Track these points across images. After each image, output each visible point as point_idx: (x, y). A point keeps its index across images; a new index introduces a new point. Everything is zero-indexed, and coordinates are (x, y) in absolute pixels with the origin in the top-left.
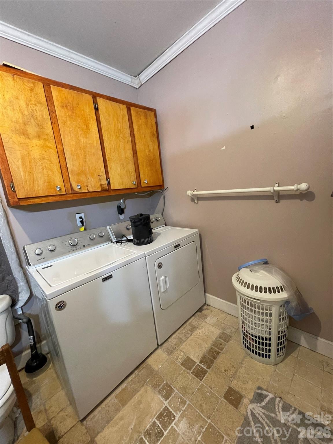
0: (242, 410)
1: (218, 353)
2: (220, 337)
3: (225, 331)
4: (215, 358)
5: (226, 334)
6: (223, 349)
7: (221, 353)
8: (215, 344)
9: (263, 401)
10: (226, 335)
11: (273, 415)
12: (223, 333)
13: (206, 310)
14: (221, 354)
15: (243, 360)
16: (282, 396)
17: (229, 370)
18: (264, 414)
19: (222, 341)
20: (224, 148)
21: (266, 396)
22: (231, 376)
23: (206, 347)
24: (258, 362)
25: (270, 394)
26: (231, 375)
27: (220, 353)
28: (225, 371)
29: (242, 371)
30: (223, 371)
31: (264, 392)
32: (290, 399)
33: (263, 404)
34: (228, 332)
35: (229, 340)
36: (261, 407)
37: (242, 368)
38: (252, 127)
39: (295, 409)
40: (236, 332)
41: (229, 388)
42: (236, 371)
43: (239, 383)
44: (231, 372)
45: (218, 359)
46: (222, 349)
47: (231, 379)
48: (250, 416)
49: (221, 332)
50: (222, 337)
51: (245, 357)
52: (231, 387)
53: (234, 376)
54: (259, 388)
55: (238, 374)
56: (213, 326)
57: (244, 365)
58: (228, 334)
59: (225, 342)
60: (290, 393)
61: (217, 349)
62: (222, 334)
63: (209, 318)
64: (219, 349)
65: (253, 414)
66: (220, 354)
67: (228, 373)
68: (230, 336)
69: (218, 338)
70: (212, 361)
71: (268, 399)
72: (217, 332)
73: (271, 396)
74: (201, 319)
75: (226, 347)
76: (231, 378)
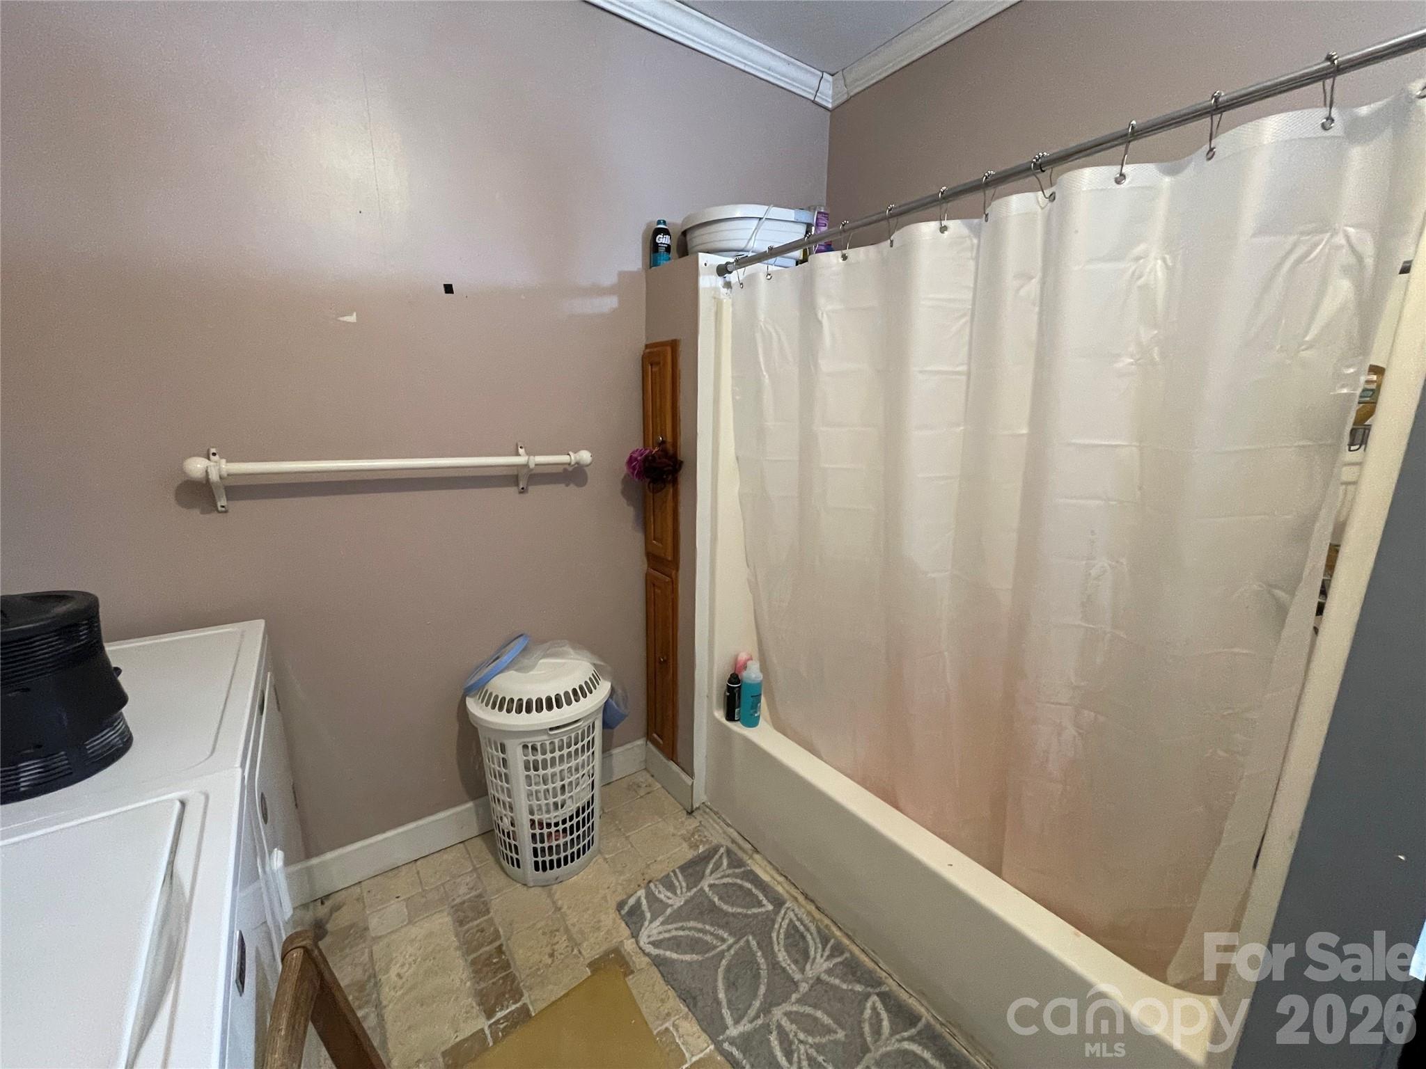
0: (641, 962)
1: (500, 950)
2: (461, 923)
3: (454, 900)
4: (507, 966)
5: (464, 902)
6: (497, 931)
7: (504, 943)
8: (468, 946)
9: (643, 912)
10: (466, 904)
11: (669, 911)
12: (457, 909)
13: (335, 915)
14: (507, 945)
15: (554, 903)
16: (647, 878)
17: (556, 947)
18: (662, 924)
19: (476, 923)
20: (352, 318)
21: (638, 901)
22: (569, 949)
23: (459, 975)
24: (576, 877)
25: (639, 893)
26: (567, 946)
27: (501, 946)
28: (552, 955)
29: (572, 919)
30: (549, 961)
31: (632, 901)
32: (658, 871)
33: (648, 915)
34: (463, 892)
35: (485, 903)
36: (651, 922)
37: (566, 915)
38: (449, 289)
39: (674, 871)
40: (479, 877)
41: (590, 968)
42: (567, 930)
43: (592, 940)
44: (562, 943)
45: (513, 959)
46: (497, 936)
47: (576, 951)
48: (656, 950)
49: (448, 914)
50: (466, 917)
51: (550, 895)
52: (590, 960)
53: (574, 944)
54: (620, 906)
55: (574, 930)
56: (411, 922)
57: (565, 907)
58: (468, 896)
59: (486, 918)
60: (649, 865)
61: (487, 948)
62: (457, 911)
63: (373, 922)
64: (491, 943)
65: (655, 944)
66: (504, 948)
67: (560, 951)
68: (480, 896)
69: (459, 929)
70: (510, 979)
71: (644, 902)
72: (442, 921)
73: (641, 893)
74: (351, 947)
75: (497, 920)
76: (573, 950)
